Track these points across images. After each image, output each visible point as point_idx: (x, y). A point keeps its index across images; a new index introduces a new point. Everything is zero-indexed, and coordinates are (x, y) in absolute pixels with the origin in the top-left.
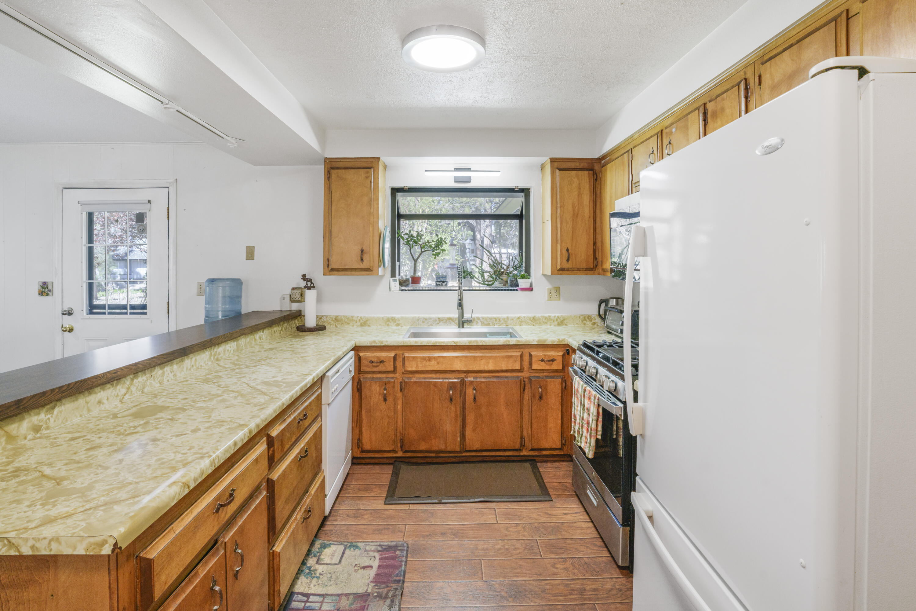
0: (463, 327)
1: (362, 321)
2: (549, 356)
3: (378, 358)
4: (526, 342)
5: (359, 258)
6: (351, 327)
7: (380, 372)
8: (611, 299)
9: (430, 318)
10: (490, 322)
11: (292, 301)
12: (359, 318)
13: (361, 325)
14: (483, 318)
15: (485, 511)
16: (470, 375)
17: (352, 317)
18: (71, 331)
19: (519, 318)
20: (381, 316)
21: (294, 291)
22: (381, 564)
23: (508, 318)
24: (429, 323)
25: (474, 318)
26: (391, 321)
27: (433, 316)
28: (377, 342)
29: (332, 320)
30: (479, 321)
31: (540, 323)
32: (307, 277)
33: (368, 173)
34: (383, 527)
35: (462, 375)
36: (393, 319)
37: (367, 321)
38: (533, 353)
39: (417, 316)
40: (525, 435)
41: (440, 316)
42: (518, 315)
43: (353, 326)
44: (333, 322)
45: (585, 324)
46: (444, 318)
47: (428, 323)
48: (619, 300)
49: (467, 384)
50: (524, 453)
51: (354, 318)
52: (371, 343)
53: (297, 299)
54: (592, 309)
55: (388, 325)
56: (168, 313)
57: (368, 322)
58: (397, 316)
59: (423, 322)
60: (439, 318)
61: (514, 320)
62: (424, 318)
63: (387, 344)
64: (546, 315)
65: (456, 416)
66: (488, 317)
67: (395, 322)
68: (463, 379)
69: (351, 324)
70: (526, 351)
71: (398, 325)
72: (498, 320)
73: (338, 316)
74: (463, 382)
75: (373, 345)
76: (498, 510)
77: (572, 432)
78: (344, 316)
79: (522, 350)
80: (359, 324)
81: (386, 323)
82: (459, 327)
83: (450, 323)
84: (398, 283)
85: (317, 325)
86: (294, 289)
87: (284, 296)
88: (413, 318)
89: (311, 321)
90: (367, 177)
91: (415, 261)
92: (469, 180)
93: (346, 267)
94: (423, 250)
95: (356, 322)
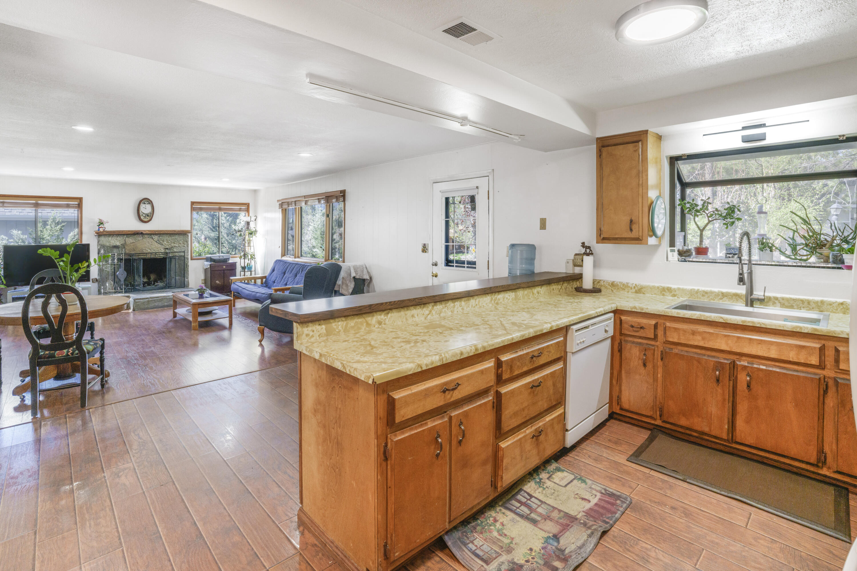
0: (752, 306)
1: (636, 288)
3: (639, 323)
4: (827, 332)
5: (628, 228)
6: (626, 293)
7: (641, 338)
9: (712, 292)
10: (794, 305)
11: (575, 265)
12: (634, 285)
13: (636, 292)
14: (783, 299)
15: (737, 510)
16: (744, 358)
17: (627, 283)
18: (436, 276)
19: (842, 304)
20: (657, 285)
21: (576, 257)
22: (598, 503)
23: (822, 302)
24: (711, 297)
25: (768, 298)
26: (667, 291)
27: (716, 290)
28: (637, 308)
29: (609, 285)
30: (776, 302)
32: (586, 244)
33: (636, 146)
34: (617, 477)
35: (734, 357)
36: (669, 289)
37: (642, 288)
38: (841, 349)
39: (696, 288)
40: (827, 449)
41: (724, 290)
42: (840, 300)
43: (628, 292)
44: (609, 287)
46: (729, 293)
47: (708, 297)
49: (739, 369)
50: (824, 471)
51: (629, 285)
52: (632, 309)
53: (579, 264)
55: (663, 295)
56: (488, 269)
57: (643, 290)
58: (673, 286)
59: (703, 296)
60: (722, 293)
61: (834, 305)
62: (704, 291)
63: (647, 312)
65: (724, 400)
66: (791, 299)
67: (671, 292)
68: (734, 361)
69: (626, 290)
70: (830, 344)
71: (674, 296)
73: (614, 282)
74: (733, 365)
75: (634, 310)
76: (755, 516)
78: (620, 282)
79: (823, 342)
80: (634, 290)
81: (661, 292)
82: (747, 305)
84: (676, 253)
85: (593, 288)
86: (576, 255)
87: (568, 261)
88: (691, 290)
89: (587, 283)
90: (635, 151)
91: (702, 231)
92: (762, 138)
93: (617, 236)
94: (710, 219)
95: (631, 289)
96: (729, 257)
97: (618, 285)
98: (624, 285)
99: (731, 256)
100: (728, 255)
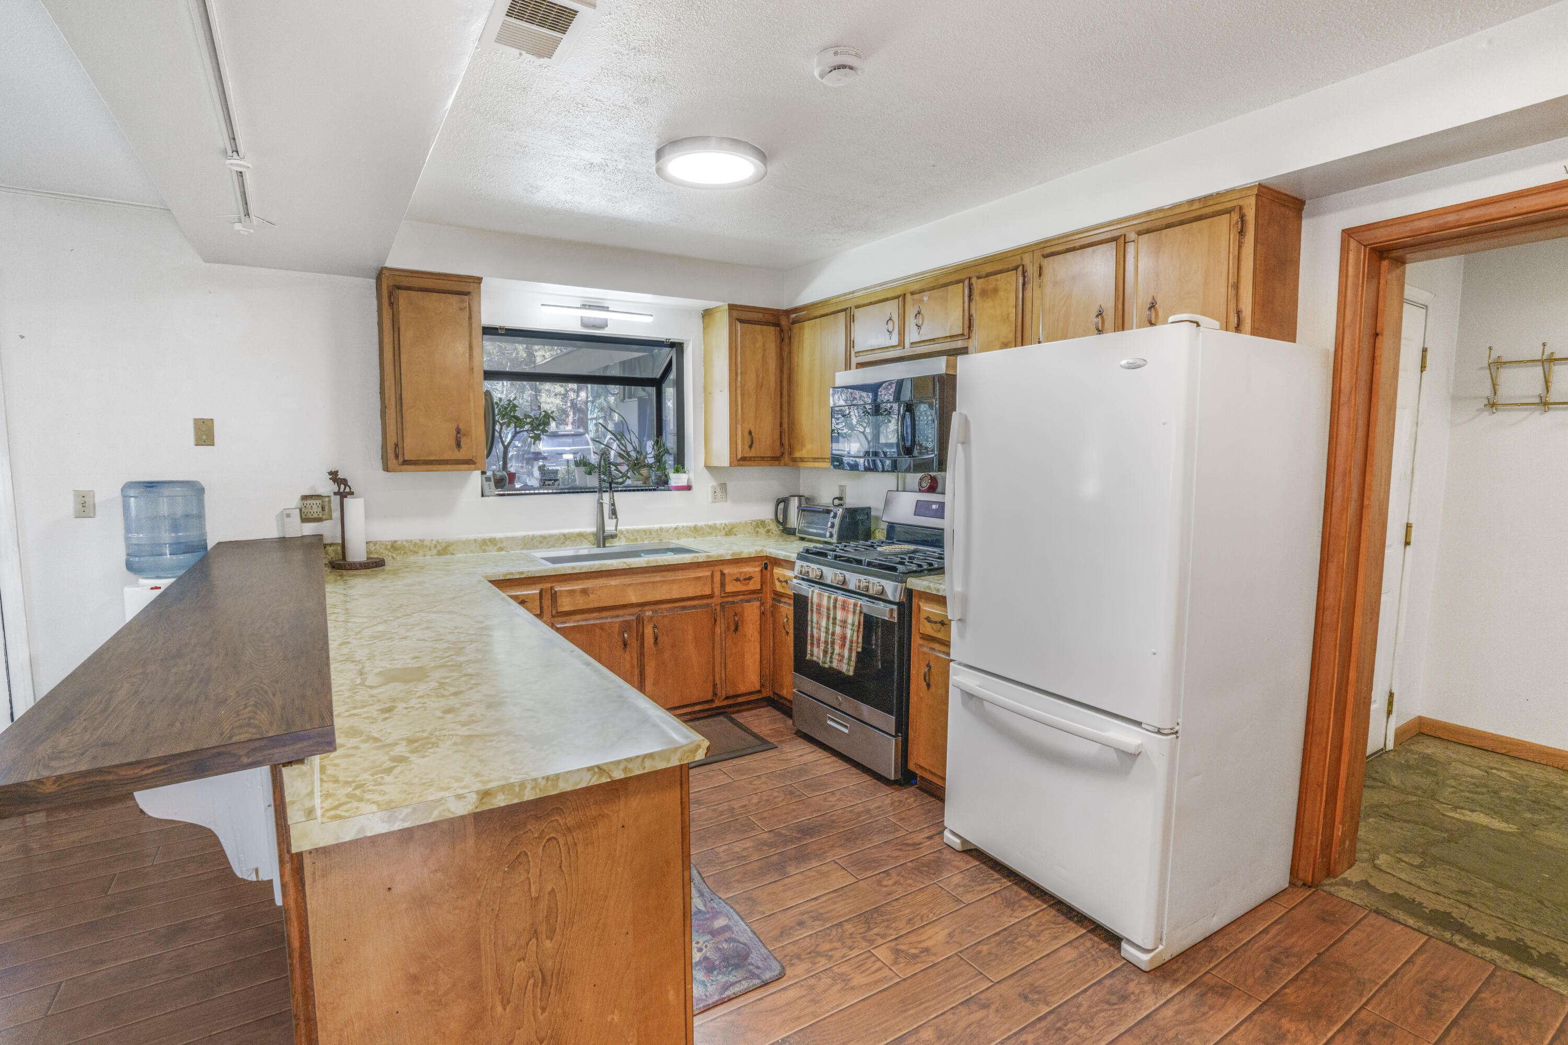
0: (604, 546)
1: (439, 547)
2: (745, 573)
4: (718, 557)
5: (453, 442)
6: (421, 558)
8: (792, 498)
9: (551, 536)
11: (305, 519)
12: (434, 542)
13: (439, 554)
14: (628, 531)
16: (646, 608)
17: (422, 541)
19: (676, 528)
20: (472, 536)
21: (309, 501)
23: (661, 529)
24: (552, 543)
25: (622, 532)
26: (489, 543)
28: (514, 572)
29: (386, 549)
30: (622, 536)
31: (703, 534)
32: (340, 476)
33: (463, 301)
35: (637, 610)
36: (493, 541)
37: (448, 546)
38: (726, 571)
39: (530, 533)
42: (674, 525)
43: (424, 556)
44: (387, 552)
45: (757, 532)
46: (572, 533)
47: (547, 544)
48: (803, 498)
49: (646, 621)
50: (717, 704)
51: (425, 543)
52: (505, 576)
53: (315, 515)
54: (766, 512)
55: (484, 551)
57: (451, 549)
58: (498, 535)
59: (541, 542)
60: (564, 535)
61: (671, 531)
62: (541, 536)
63: (530, 575)
64: (711, 523)
65: (632, 667)
66: (634, 530)
67: (496, 545)
68: (639, 616)
69: (421, 553)
70: (717, 568)
71: (501, 549)
72: (648, 534)
73: (395, 542)
74: (640, 620)
76: (725, 769)
77: (808, 657)
78: (407, 541)
79: (712, 568)
80: (434, 551)
81: (481, 547)
82: (599, 546)
83: (582, 542)
84: (492, 483)
85: (368, 558)
86: (305, 498)
87: (287, 512)
88: (524, 536)
89: (357, 553)
90: (461, 309)
91: (506, 447)
92: (604, 325)
93: (432, 458)
94: (518, 429)
95: (430, 549)
96: (549, 485)
97: (403, 547)
98: (415, 544)
99: (551, 483)
100: (547, 483)
